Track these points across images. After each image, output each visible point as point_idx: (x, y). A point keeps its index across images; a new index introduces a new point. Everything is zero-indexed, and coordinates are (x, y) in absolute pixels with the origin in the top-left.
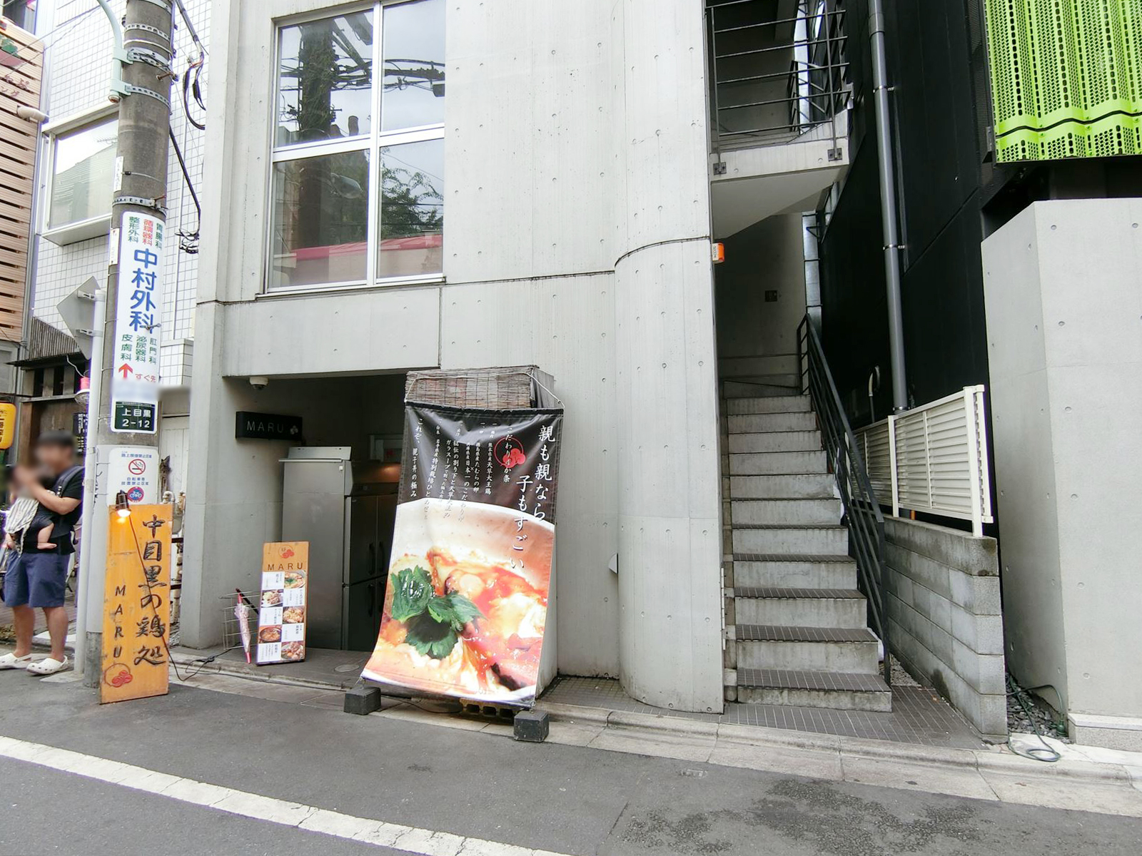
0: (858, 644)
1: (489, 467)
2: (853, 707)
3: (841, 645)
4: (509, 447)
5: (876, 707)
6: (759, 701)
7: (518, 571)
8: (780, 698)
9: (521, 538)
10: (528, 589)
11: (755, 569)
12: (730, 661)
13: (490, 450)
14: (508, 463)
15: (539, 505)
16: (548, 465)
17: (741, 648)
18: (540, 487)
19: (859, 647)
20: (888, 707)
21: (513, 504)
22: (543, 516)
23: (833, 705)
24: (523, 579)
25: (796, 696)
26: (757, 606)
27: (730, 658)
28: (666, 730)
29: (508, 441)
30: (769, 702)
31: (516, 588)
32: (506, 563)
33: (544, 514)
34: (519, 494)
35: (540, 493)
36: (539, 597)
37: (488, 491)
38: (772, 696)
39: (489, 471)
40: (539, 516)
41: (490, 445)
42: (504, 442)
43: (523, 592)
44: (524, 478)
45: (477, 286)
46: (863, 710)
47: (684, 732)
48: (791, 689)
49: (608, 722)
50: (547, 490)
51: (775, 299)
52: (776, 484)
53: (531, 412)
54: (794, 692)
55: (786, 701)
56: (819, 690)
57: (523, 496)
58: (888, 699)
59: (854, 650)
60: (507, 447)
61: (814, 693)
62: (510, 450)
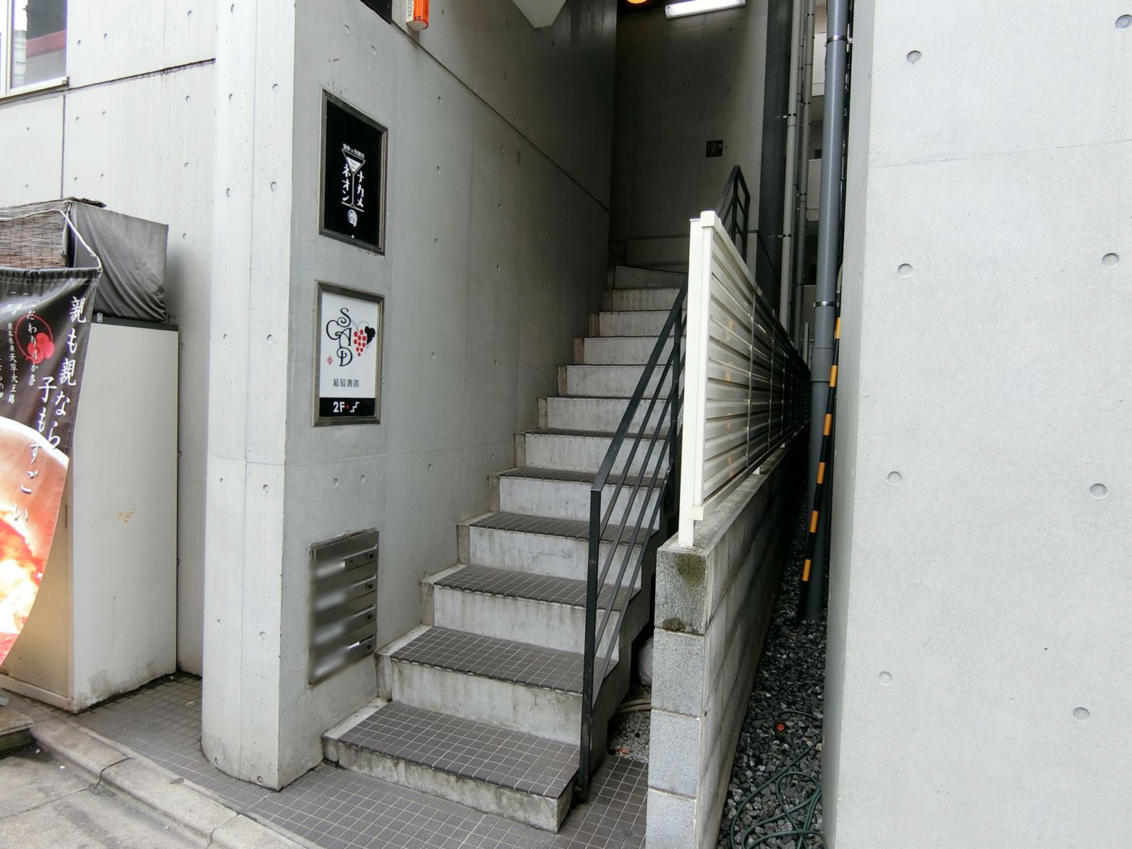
0: (561, 694)
1: (12, 362)
2: (500, 811)
3: (536, 690)
4: (33, 330)
5: (533, 819)
6: (366, 770)
7: (21, 526)
8: (395, 773)
9: (32, 474)
10: (25, 555)
11: (497, 542)
12: (385, 687)
13: (10, 335)
14: (35, 355)
15: (56, 424)
16: (74, 361)
17: (396, 671)
18: (62, 396)
19: (562, 698)
20: (552, 823)
21: (32, 422)
22: (57, 444)
23: (469, 801)
24: (23, 538)
25: (416, 773)
26: (463, 603)
27: (385, 684)
28: (157, 810)
29: (29, 321)
30: (381, 776)
31: (10, 551)
32: (9, 512)
33: (59, 438)
34: (39, 405)
35: (59, 407)
36: (34, 568)
37: (11, 399)
38: (384, 767)
39: (14, 367)
40: (53, 442)
41: (10, 326)
42: (26, 322)
43: (18, 559)
44: (47, 381)
45: (103, 87)
46: (513, 819)
47: (175, 821)
48: (409, 762)
49: (101, 778)
50: (68, 401)
51: (719, 153)
52: (608, 412)
53: (60, 275)
54: (414, 768)
55: (403, 780)
56: (448, 772)
57: (45, 409)
58: (552, 809)
59: (555, 702)
60: (30, 330)
61: (442, 776)
62: (35, 335)
